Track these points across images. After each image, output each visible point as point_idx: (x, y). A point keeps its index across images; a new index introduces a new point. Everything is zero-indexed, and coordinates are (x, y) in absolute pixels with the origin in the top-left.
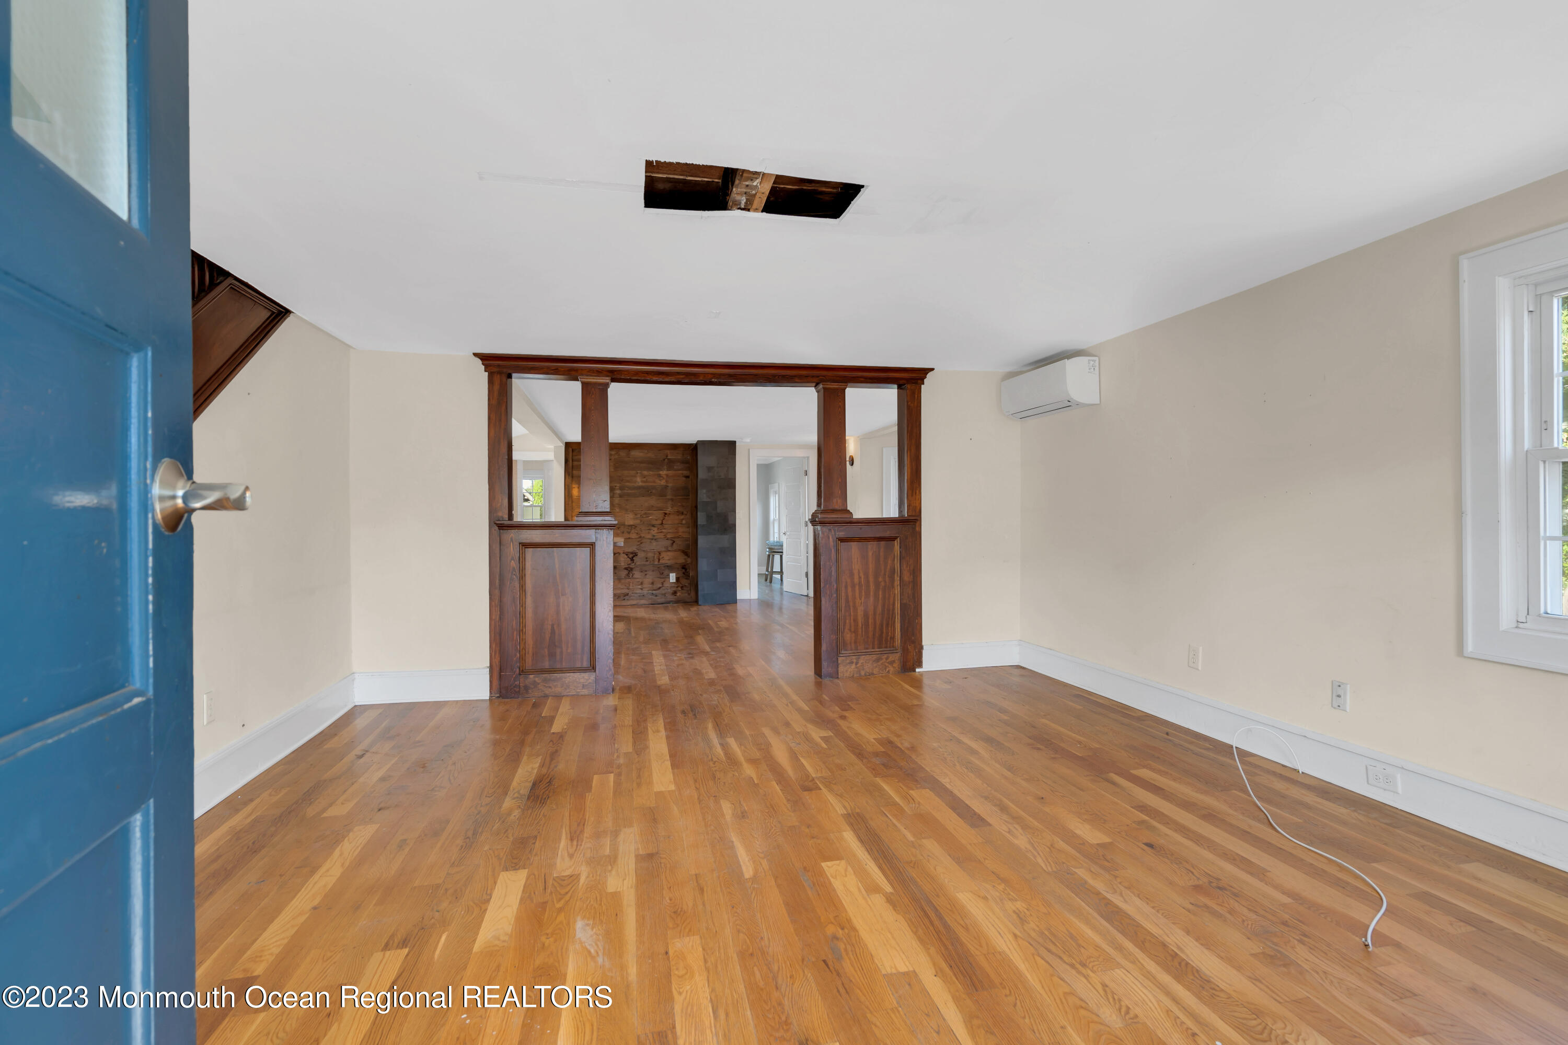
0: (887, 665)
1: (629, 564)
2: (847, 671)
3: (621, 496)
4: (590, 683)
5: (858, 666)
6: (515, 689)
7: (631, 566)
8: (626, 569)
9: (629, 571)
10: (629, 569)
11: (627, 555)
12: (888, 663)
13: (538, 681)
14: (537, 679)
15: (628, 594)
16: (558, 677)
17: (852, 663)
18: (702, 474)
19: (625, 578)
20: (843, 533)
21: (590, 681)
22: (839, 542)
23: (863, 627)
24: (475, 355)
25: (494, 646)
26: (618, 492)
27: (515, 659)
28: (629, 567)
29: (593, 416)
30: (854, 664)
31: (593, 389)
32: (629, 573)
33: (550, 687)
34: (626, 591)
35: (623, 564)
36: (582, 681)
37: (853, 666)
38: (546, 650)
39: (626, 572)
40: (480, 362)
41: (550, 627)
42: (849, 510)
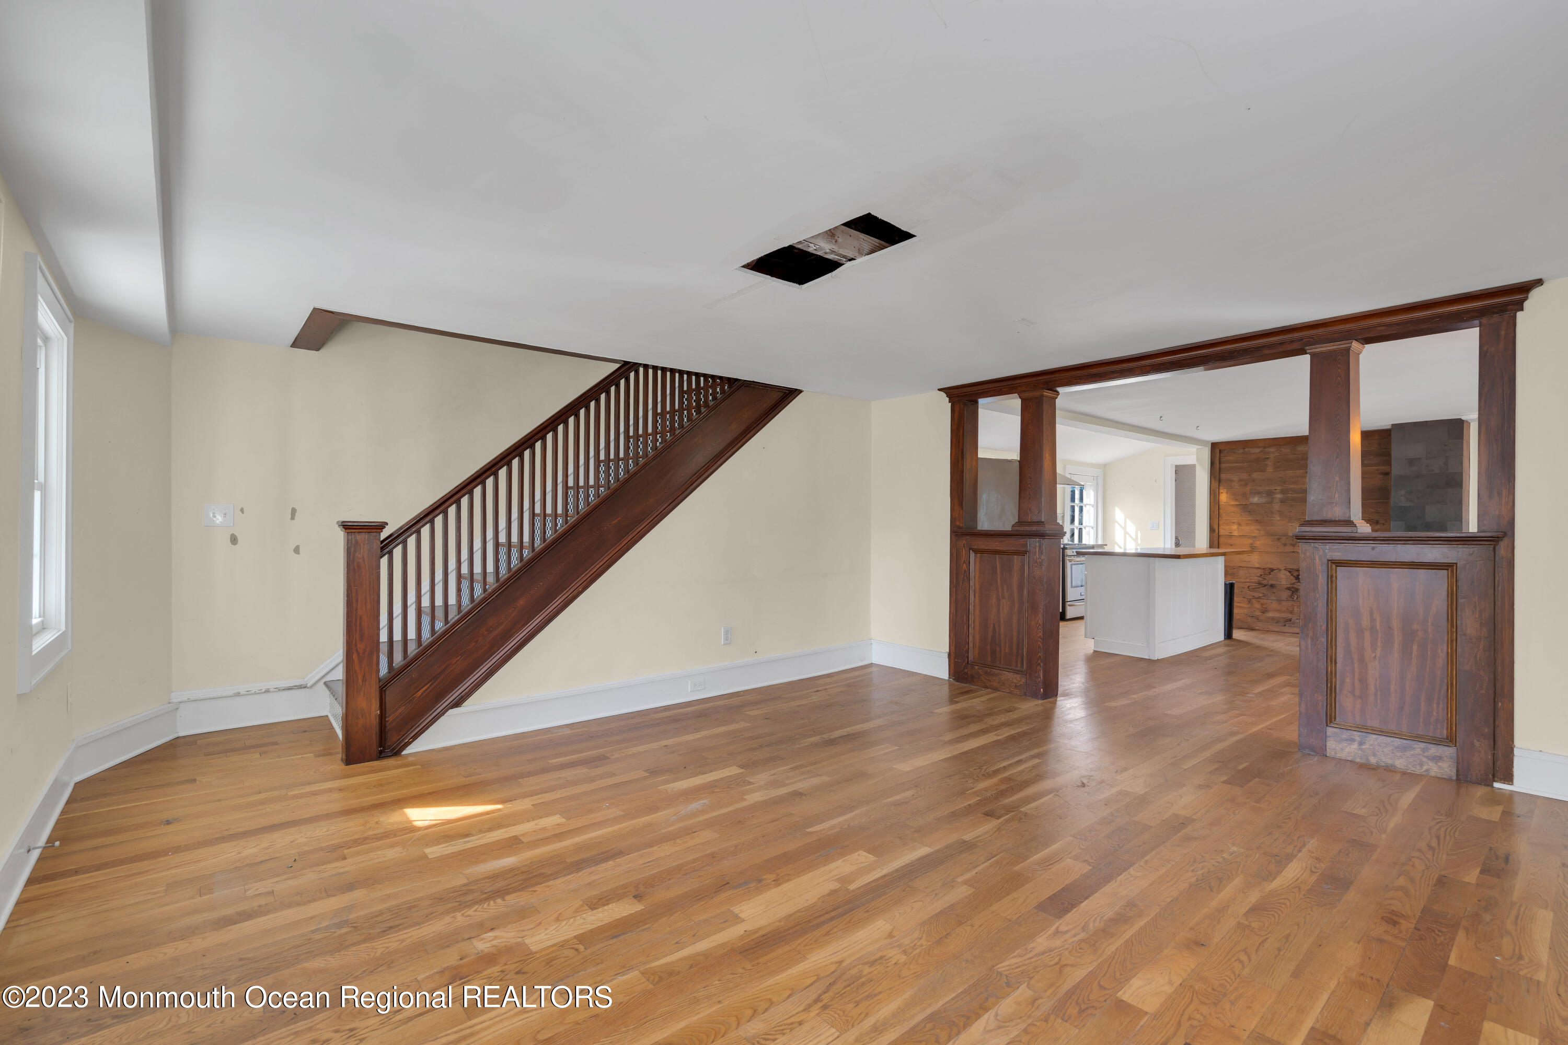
0: (1424, 759)
1: (1294, 584)
2: (1342, 749)
3: (1282, 501)
4: (1021, 685)
5: (1363, 747)
6: (965, 676)
7: (1295, 586)
8: (1288, 589)
9: (1293, 592)
10: (1293, 590)
11: (1290, 572)
12: (1427, 757)
13: (981, 673)
14: (980, 671)
15: (1290, 620)
16: (996, 673)
17: (1353, 740)
18: (1397, 469)
19: (1287, 600)
20: (1340, 554)
21: (1021, 683)
22: (1334, 566)
23: (1379, 693)
24: (940, 390)
25: (952, 635)
26: (1279, 496)
27: (965, 650)
28: (1292, 587)
29: (1030, 429)
30: (1356, 743)
31: (1030, 403)
32: (1292, 594)
33: (989, 680)
34: (1288, 616)
35: (1284, 582)
36: (1015, 681)
37: (1355, 746)
38: (989, 646)
39: (1289, 593)
40: (944, 395)
41: (992, 626)
42: (1352, 522)
